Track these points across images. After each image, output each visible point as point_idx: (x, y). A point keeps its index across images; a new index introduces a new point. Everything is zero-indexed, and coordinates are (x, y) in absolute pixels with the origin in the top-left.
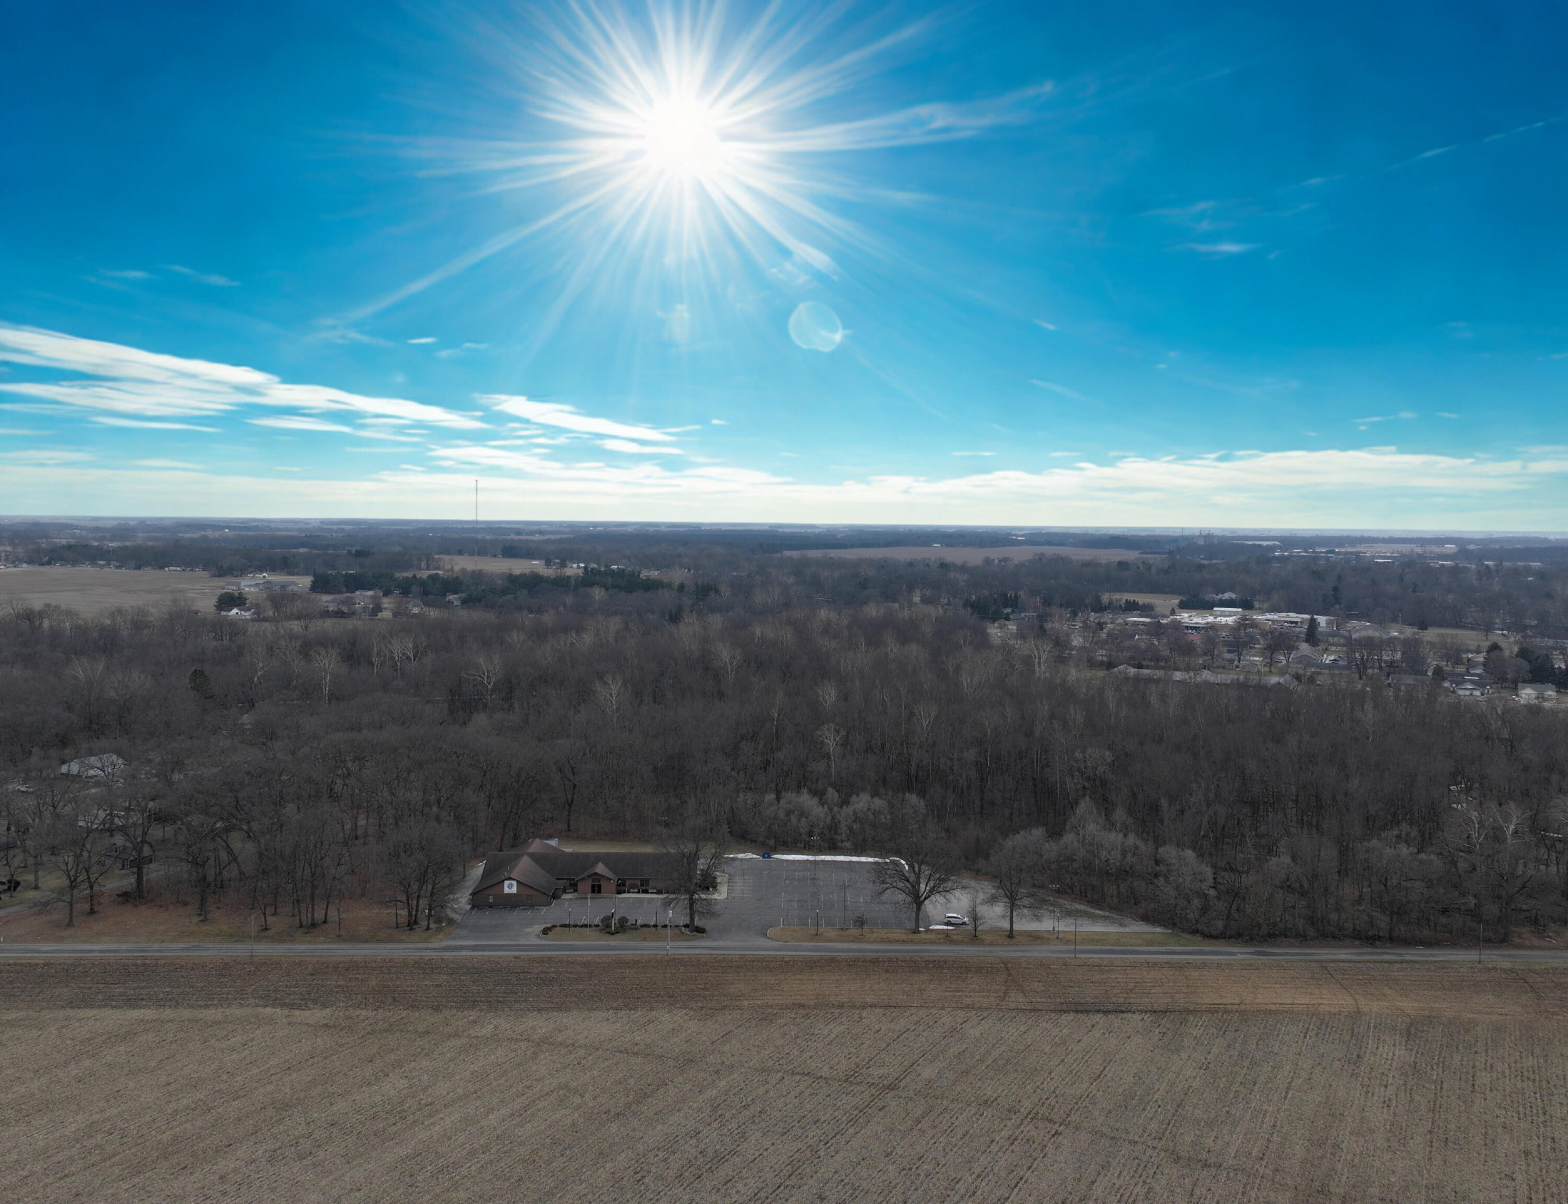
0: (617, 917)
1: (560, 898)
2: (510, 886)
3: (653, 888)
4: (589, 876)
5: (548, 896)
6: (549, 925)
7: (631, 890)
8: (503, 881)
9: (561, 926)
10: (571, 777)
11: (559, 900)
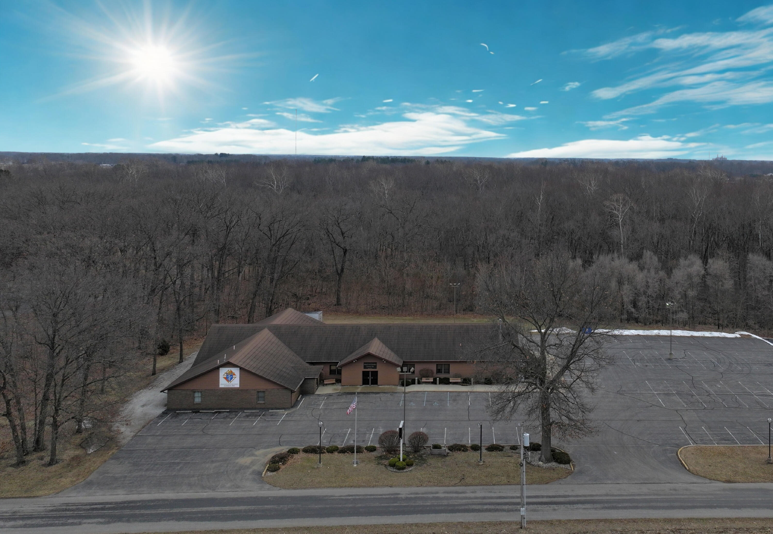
0: (408, 433)
1: (313, 393)
2: (229, 377)
3: (456, 376)
4: (358, 359)
5: (292, 392)
6: (284, 449)
7: (424, 380)
8: (218, 368)
9: (306, 451)
10: (339, 238)
11: (312, 397)
